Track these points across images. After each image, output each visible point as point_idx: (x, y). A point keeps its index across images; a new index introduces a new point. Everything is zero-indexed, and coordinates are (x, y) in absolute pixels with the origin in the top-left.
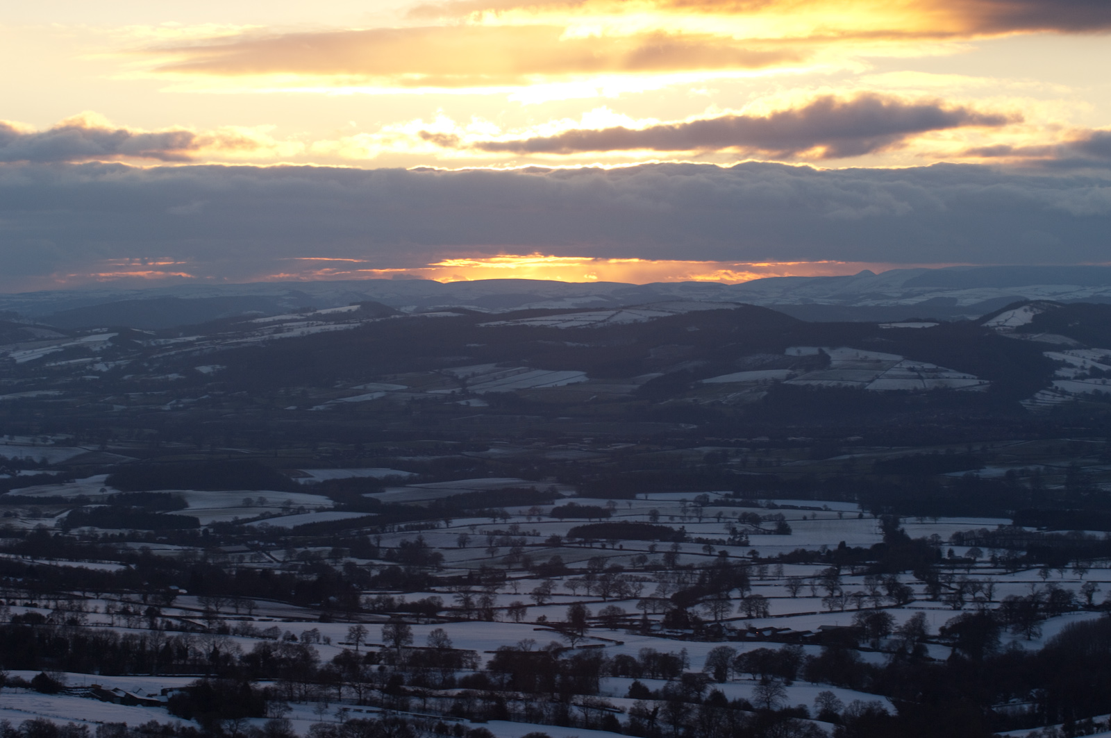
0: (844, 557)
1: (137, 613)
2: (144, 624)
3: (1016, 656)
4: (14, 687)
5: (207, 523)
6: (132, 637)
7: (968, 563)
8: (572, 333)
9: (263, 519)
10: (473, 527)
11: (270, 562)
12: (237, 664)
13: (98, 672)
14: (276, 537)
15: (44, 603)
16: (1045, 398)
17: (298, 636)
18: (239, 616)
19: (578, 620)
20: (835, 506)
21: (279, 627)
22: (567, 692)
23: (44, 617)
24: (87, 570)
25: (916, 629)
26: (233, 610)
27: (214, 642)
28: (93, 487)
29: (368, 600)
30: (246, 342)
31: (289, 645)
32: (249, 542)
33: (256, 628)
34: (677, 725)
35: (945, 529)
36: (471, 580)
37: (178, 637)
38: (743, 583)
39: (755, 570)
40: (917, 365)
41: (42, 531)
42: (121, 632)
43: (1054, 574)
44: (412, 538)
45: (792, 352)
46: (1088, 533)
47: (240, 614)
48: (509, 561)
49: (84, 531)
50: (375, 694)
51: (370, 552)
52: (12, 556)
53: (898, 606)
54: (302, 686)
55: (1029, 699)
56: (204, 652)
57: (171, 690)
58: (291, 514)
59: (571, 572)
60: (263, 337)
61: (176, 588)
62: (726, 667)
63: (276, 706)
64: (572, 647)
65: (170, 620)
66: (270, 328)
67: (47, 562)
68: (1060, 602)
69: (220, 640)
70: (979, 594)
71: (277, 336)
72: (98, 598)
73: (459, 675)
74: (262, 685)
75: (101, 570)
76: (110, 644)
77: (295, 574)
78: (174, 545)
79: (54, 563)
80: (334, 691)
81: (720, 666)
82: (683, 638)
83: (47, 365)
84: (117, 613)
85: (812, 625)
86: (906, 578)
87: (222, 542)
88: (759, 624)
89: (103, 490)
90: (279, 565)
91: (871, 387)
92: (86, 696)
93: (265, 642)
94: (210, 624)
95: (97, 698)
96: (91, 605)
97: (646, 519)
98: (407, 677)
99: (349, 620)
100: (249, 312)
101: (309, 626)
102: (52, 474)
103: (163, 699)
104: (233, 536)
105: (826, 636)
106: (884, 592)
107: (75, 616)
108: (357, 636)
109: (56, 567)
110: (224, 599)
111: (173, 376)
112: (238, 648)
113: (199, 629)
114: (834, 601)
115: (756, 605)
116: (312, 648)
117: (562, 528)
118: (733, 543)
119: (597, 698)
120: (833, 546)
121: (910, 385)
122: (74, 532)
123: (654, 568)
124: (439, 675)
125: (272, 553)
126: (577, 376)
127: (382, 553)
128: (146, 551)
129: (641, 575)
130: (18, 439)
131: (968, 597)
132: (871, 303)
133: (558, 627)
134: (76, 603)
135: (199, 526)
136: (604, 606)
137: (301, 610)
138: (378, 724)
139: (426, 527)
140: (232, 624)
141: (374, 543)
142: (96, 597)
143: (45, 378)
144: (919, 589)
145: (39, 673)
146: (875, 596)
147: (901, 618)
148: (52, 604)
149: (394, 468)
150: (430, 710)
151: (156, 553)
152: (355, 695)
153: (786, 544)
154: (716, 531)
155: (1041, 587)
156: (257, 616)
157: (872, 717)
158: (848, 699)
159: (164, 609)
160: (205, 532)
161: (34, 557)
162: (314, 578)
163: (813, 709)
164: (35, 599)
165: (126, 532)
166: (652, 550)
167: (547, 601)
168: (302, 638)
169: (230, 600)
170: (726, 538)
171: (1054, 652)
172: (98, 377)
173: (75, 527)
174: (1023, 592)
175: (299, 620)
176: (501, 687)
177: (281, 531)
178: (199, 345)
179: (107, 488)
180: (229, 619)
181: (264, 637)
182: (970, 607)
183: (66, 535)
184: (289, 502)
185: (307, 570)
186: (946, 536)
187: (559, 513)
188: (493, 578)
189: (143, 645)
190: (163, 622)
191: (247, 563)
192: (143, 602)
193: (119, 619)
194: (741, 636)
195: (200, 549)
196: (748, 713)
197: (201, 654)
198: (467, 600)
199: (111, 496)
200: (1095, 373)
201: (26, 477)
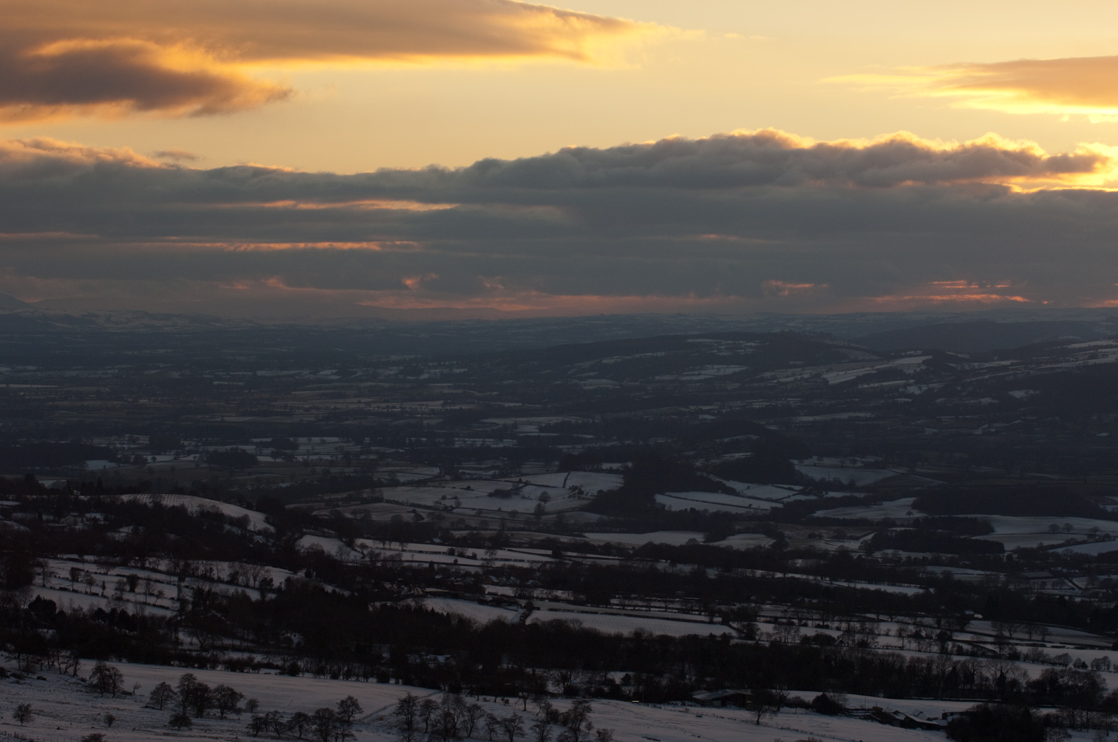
1: (929, 637)
2: (935, 648)
4: (793, 707)
5: (1011, 549)
6: (919, 660)
9: (1067, 546)
11: (1073, 589)
12: (1023, 690)
13: (882, 695)
14: (1081, 565)
15: (836, 624)
17: (1088, 663)
18: (1032, 643)
21: (1070, 654)
23: (834, 638)
24: (885, 593)
26: (1027, 636)
27: (1002, 667)
28: (900, 510)
30: (1061, 368)
31: (1078, 673)
32: (1052, 569)
33: (1046, 655)
37: (965, 662)
41: (844, 553)
42: (908, 655)
47: (1033, 641)
49: (888, 554)
52: (811, 577)
54: (1084, 713)
56: (991, 678)
57: (952, 714)
58: (1097, 541)
60: (1078, 363)
61: (972, 613)
63: (1055, 733)
65: (961, 644)
66: (1085, 354)
67: (846, 584)
69: (1007, 665)
71: (1091, 362)
72: (891, 621)
74: (1044, 711)
75: (900, 593)
76: (896, 667)
77: (1094, 601)
78: (977, 570)
79: (852, 585)
83: (860, 387)
84: (909, 636)
87: (1025, 568)
89: (909, 513)
90: (1080, 591)
92: (866, 718)
93: (1053, 669)
94: (1001, 649)
95: (877, 721)
96: (883, 627)
100: (1065, 337)
101: (1101, 654)
102: (859, 496)
103: (944, 723)
104: (1037, 562)
107: (865, 639)
109: (854, 589)
110: (1018, 625)
111: (986, 401)
112: (1025, 674)
113: (990, 654)
116: (1099, 676)
122: (878, 555)
125: (1074, 580)
128: (948, 575)
130: (827, 461)
134: (868, 625)
135: (1004, 551)
137: (1095, 637)
140: (1023, 650)
142: (890, 620)
143: (857, 400)
145: (820, 694)
148: (844, 625)
151: (957, 577)
156: (1050, 642)
159: (956, 634)
160: (1009, 557)
161: (833, 579)
162: (1113, 605)
164: (828, 620)
165: (929, 555)
168: (1092, 666)
169: (1023, 626)
172: (910, 400)
173: (879, 549)
175: (1092, 647)
177: (1086, 558)
178: (1013, 370)
179: (913, 511)
180: (1021, 645)
181: (1054, 664)
183: (870, 558)
184: (1096, 530)
185: (1107, 598)
189: (929, 668)
190: (953, 646)
191: (1049, 590)
192: (936, 626)
193: (910, 642)
195: (1003, 574)
197: (987, 679)
199: (917, 520)
201: (833, 498)
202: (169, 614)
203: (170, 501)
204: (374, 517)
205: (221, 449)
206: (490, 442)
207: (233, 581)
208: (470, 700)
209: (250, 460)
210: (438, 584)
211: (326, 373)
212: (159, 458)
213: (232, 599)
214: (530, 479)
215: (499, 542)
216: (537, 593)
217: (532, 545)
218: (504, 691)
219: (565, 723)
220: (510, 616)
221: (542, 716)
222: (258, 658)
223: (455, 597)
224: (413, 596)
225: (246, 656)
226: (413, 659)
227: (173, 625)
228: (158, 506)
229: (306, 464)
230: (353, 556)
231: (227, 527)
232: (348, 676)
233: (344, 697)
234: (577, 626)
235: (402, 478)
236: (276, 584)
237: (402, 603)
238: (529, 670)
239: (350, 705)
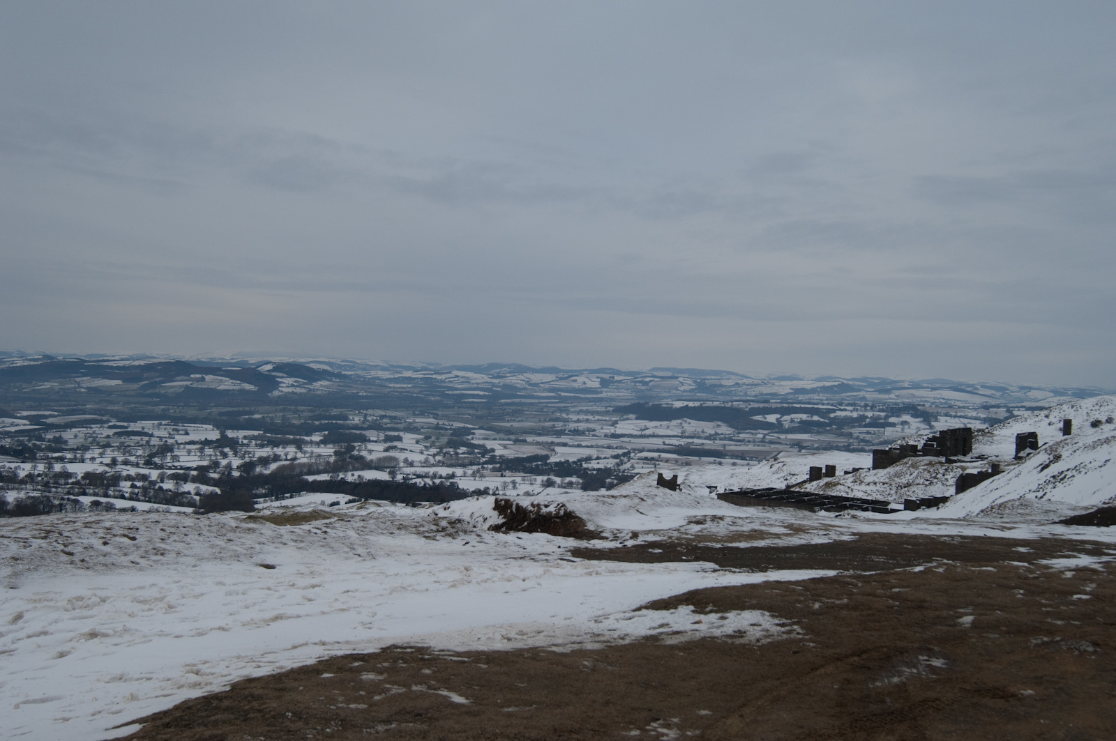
0: (207, 443)
3: (261, 475)
7: (248, 445)
8: (118, 368)
10: (79, 431)
11: (5, 442)
14: (8, 434)
16: (276, 393)
17: (12, 467)
19: (114, 462)
20: (205, 426)
21: (6, 464)
22: (108, 487)
25: (229, 466)
29: (40, 456)
31: (9, 471)
34: (145, 497)
35: (240, 434)
36: (78, 449)
38: (171, 450)
39: (176, 447)
40: (234, 381)
43: (275, 449)
44: (57, 435)
45: (192, 376)
46: (287, 436)
48: (91, 443)
50: (39, 487)
51: (42, 439)
53: (223, 459)
54: (12, 485)
55: (265, 489)
58: (14, 426)
59: (113, 447)
62: (164, 478)
64: (111, 472)
68: (276, 458)
70: (250, 455)
71: (11, 366)
73: (70, 481)
77: (14, 446)
80: (24, 486)
81: (162, 478)
82: (150, 468)
85: (194, 465)
86: (227, 450)
88: (176, 464)
90: (8, 443)
91: (218, 388)
97: (140, 430)
98: (51, 481)
99: (32, 462)
101: (17, 464)
105: (198, 468)
106: (219, 454)
108: (34, 468)
114: (202, 457)
115: (175, 458)
116: (17, 472)
117: (111, 432)
118: (169, 438)
119: (118, 488)
120: (203, 439)
121: (232, 388)
123: (142, 445)
124: (63, 481)
125: (6, 440)
126: (119, 382)
127: (46, 440)
129: (137, 448)
131: (247, 456)
132: (220, 361)
133: (107, 465)
136: (123, 458)
137: (15, 459)
138: (39, 497)
139: (63, 431)
141: (44, 436)
144: (231, 453)
146: (216, 455)
147: (224, 462)
149: (52, 411)
150: (59, 492)
152: (32, 488)
153: (188, 438)
154: (164, 434)
155: (271, 453)
157: (213, 495)
158: (205, 488)
162: (21, 448)
163: (193, 492)
166: (142, 440)
167: (104, 456)
168: (14, 468)
170: (167, 436)
171: (273, 474)
174: (265, 455)
175: (14, 462)
176: (85, 485)
177: (10, 432)
182: (247, 459)
184: (13, 422)
185: (19, 446)
186: (241, 437)
187: (110, 427)
188: (85, 448)
194: (170, 468)
196: (170, 493)
198: (75, 456)
200: (292, 385)
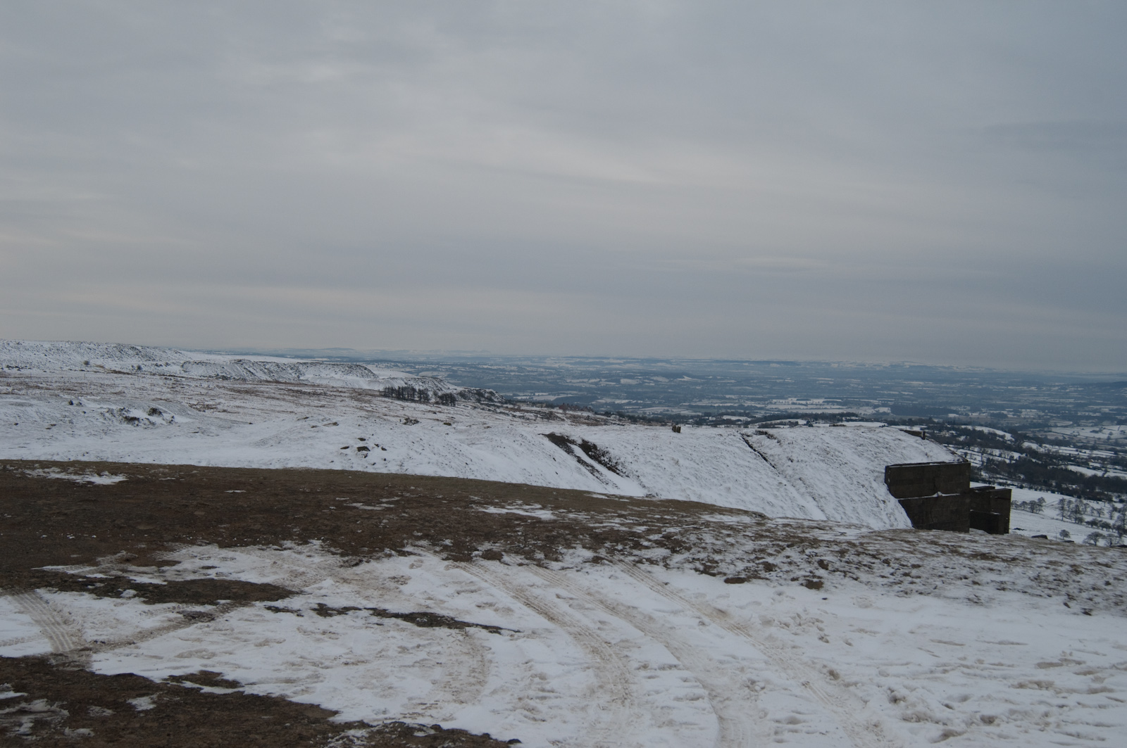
202: (978, 466)
203: (978, 428)
204: (1049, 437)
205: (995, 412)
206: (1091, 414)
207: (1000, 456)
208: (1085, 502)
209: (1005, 416)
210: (1072, 461)
211: (1033, 388)
212: (974, 414)
213: (1000, 462)
214: (1106, 427)
215: (1094, 448)
216: (1109, 466)
217: (1106, 450)
218: (1096, 498)
219: (1119, 512)
220: (1099, 473)
221: (1111, 509)
222: (1009, 482)
223: (1079, 466)
224: (1065, 465)
225: (1005, 481)
226: (1064, 486)
227: (980, 469)
228: (974, 430)
229: (1025, 418)
230: (1042, 450)
231: (998, 438)
232: (1040, 490)
233: (1040, 497)
234: (1124, 479)
235: (1059, 425)
236: (1015, 458)
237: (1060, 467)
238: (1106, 493)
239: (1042, 500)
